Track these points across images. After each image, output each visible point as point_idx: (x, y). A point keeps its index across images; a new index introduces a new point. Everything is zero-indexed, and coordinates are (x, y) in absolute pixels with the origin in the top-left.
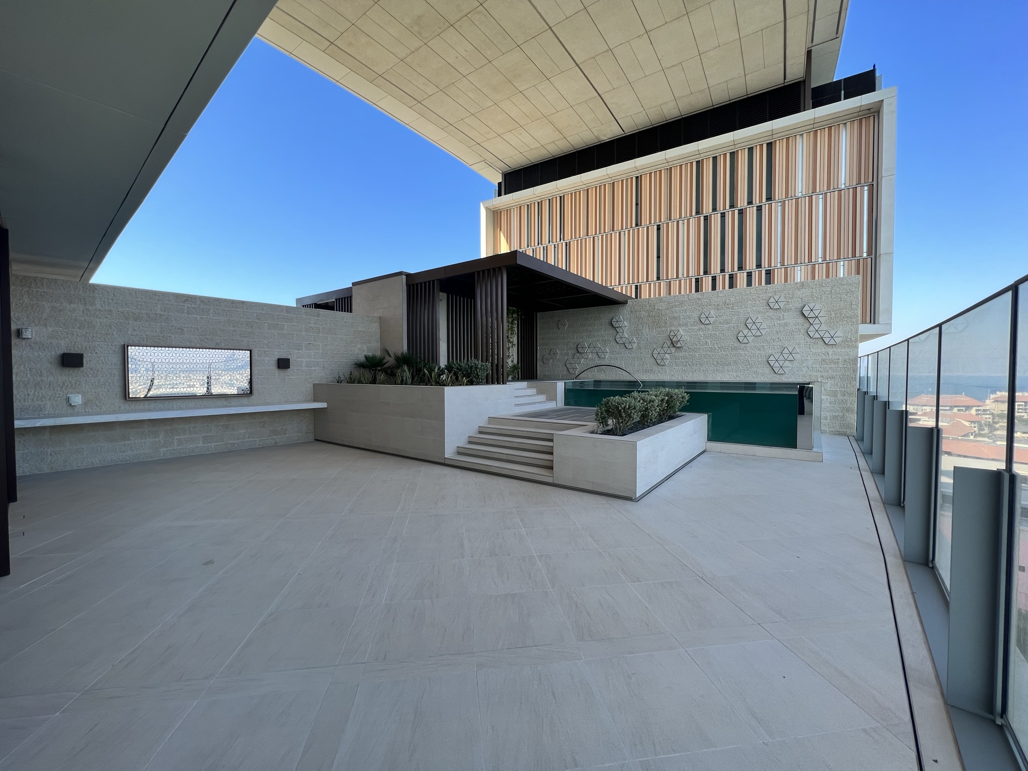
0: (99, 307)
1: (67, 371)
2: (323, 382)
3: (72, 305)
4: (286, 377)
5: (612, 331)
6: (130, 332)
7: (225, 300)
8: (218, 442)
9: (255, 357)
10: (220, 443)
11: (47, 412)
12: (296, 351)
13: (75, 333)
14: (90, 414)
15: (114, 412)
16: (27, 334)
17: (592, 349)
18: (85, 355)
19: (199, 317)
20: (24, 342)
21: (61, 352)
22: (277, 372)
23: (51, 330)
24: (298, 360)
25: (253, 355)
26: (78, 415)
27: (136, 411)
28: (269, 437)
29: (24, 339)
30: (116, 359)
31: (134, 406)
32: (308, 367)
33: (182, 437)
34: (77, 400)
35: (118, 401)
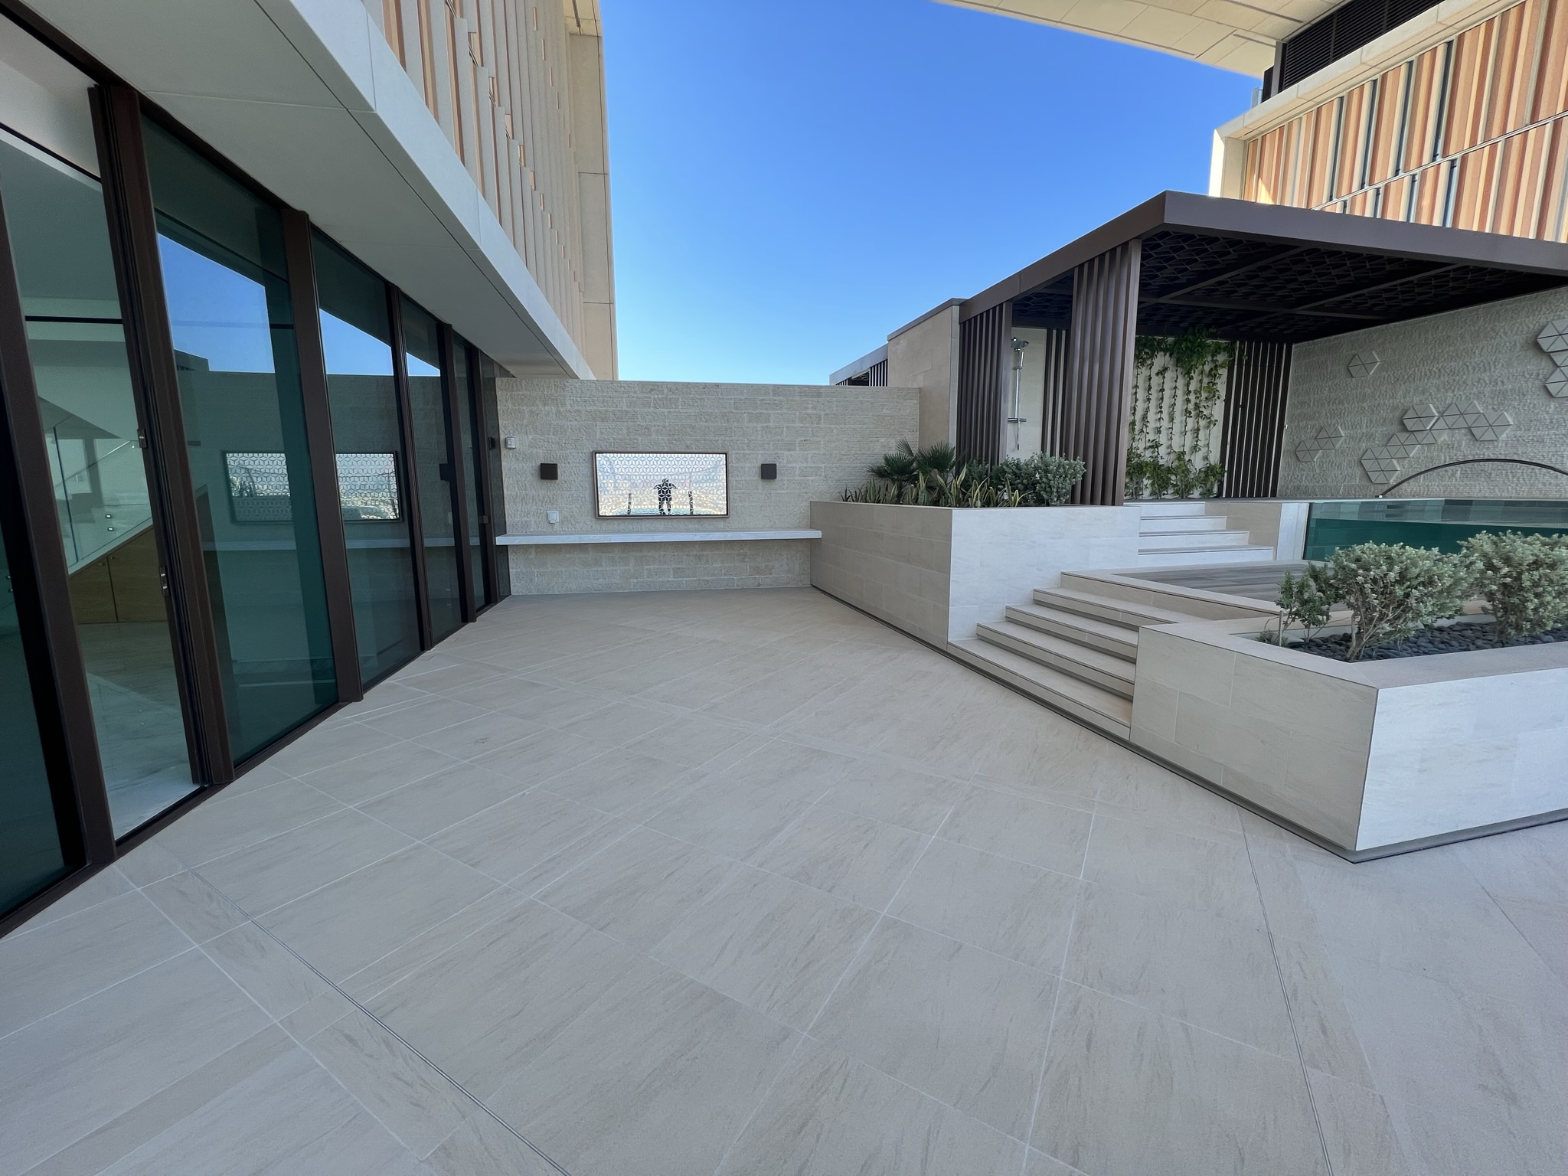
0: (569, 407)
1: (545, 482)
2: (826, 499)
3: (546, 408)
4: (772, 492)
5: (1536, 366)
6: (598, 437)
7: (696, 385)
8: (689, 577)
9: (733, 464)
10: (692, 579)
11: (532, 529)
12: (786, 453)
13: (550, 441)
14: (565, 533)
15: (587, 533)
16: (512, 444)
17: (1450, 420)
18: (559, 465)
19: (666, 410)
20: (511, 452)
21: (539, 463)
22: (760, 483)
23: (530, 437)
24: (789, 465)
25: (729, 460)
26: (555, 533)
27: (606, 532)
28: (750, 575)
29: (511, 449)
30: (585, 469)
31: (605, 525)
32: (803, 476)
33: (652, 567)
34: (555, 517)
35: (589, 519)
